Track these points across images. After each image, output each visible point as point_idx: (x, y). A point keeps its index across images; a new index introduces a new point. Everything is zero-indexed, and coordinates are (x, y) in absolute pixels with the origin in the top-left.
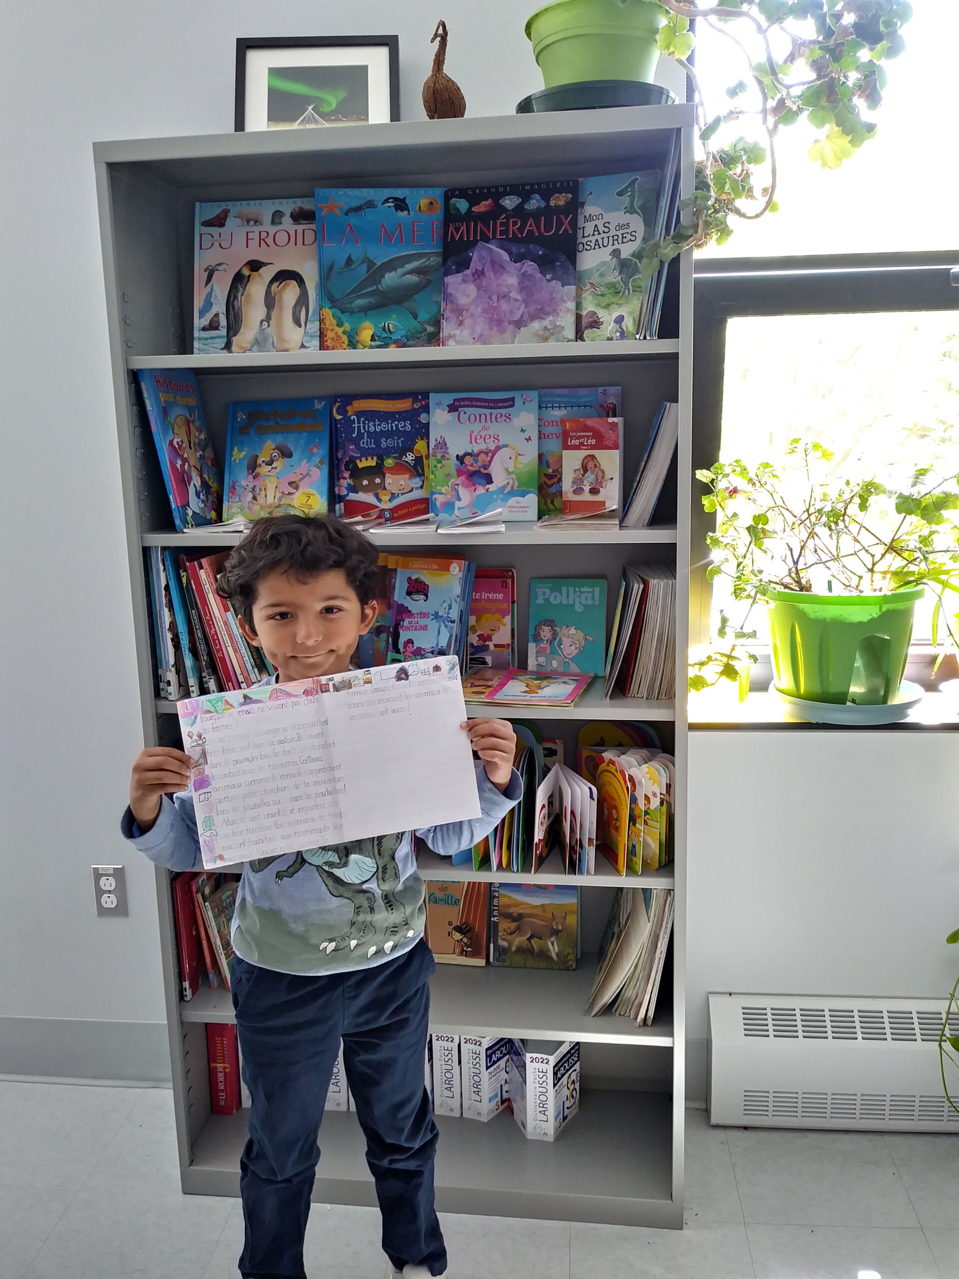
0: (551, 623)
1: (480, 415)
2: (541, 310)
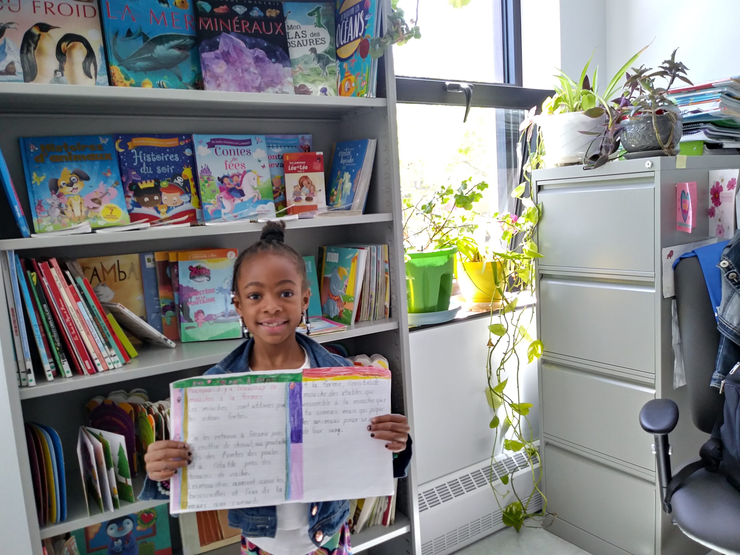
1: (230, 151)
2: (272, 81)
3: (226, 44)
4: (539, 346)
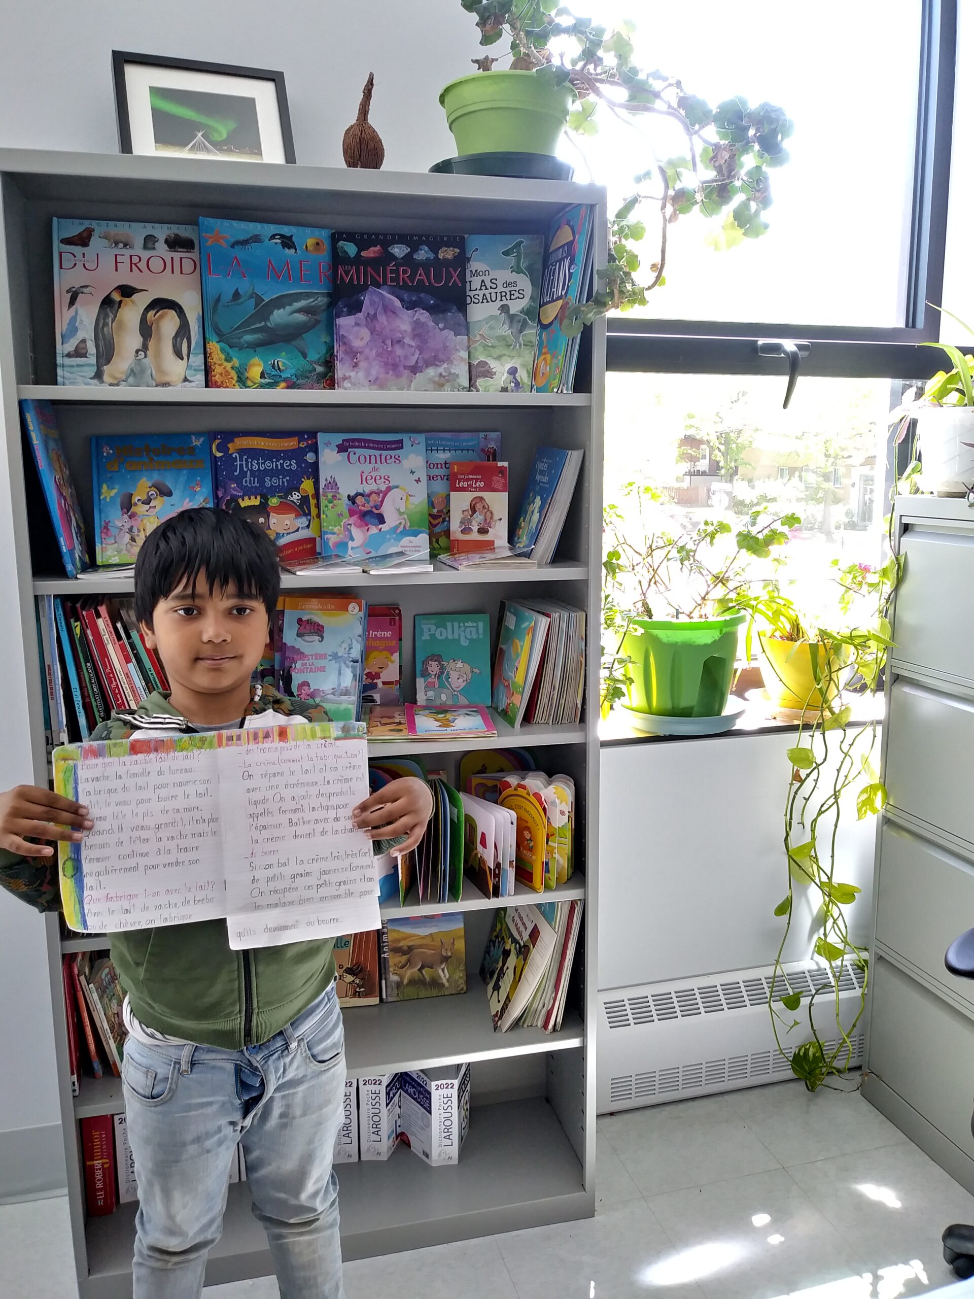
0: (438, 658)
1: (370, 456)
2: (436, 357)
3: (372, 303)
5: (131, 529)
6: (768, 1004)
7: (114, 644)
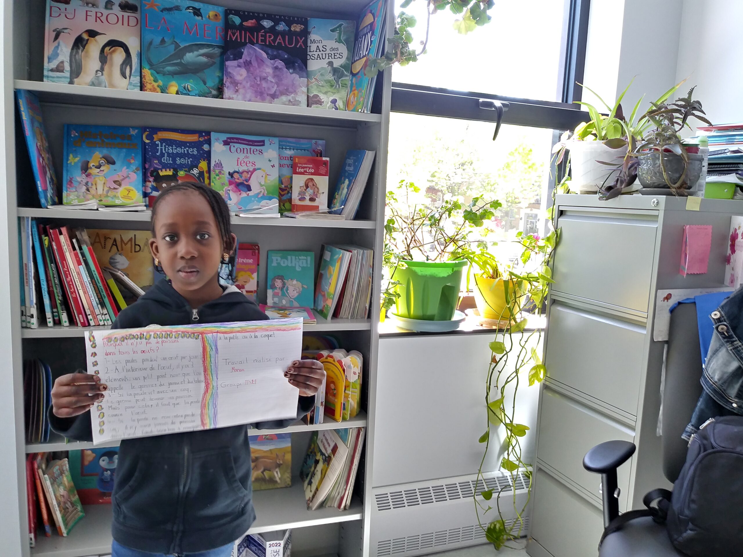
0: (281, 278)
1: (244, 149)
2: (287, 90)
3: (249, 54)
4: (542, 371)
5: (87, 184)
6: (473, 497)
7: (70, 252)
